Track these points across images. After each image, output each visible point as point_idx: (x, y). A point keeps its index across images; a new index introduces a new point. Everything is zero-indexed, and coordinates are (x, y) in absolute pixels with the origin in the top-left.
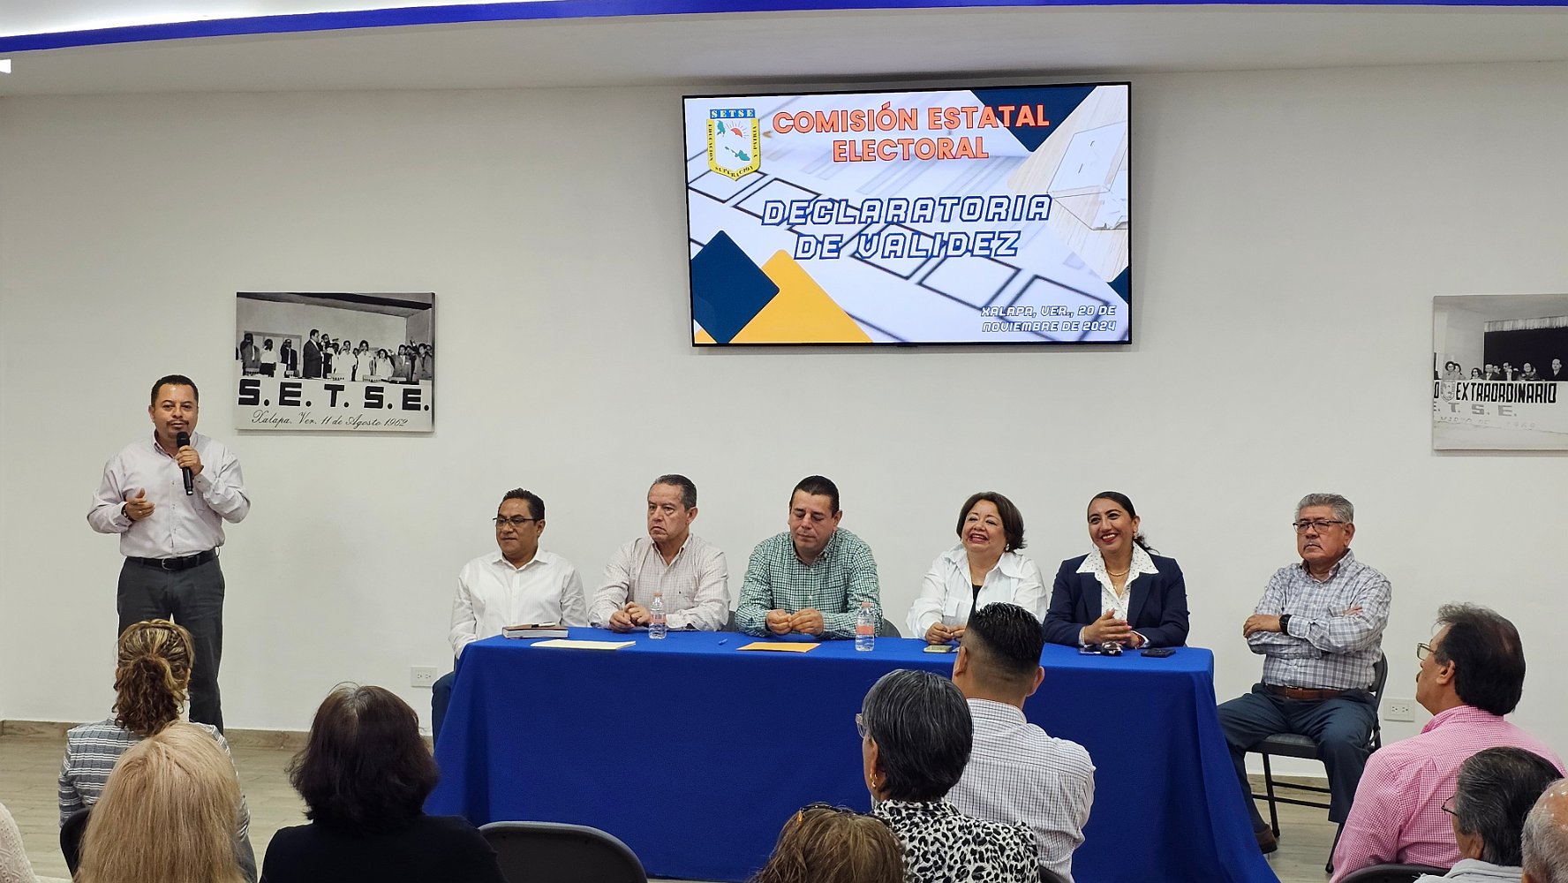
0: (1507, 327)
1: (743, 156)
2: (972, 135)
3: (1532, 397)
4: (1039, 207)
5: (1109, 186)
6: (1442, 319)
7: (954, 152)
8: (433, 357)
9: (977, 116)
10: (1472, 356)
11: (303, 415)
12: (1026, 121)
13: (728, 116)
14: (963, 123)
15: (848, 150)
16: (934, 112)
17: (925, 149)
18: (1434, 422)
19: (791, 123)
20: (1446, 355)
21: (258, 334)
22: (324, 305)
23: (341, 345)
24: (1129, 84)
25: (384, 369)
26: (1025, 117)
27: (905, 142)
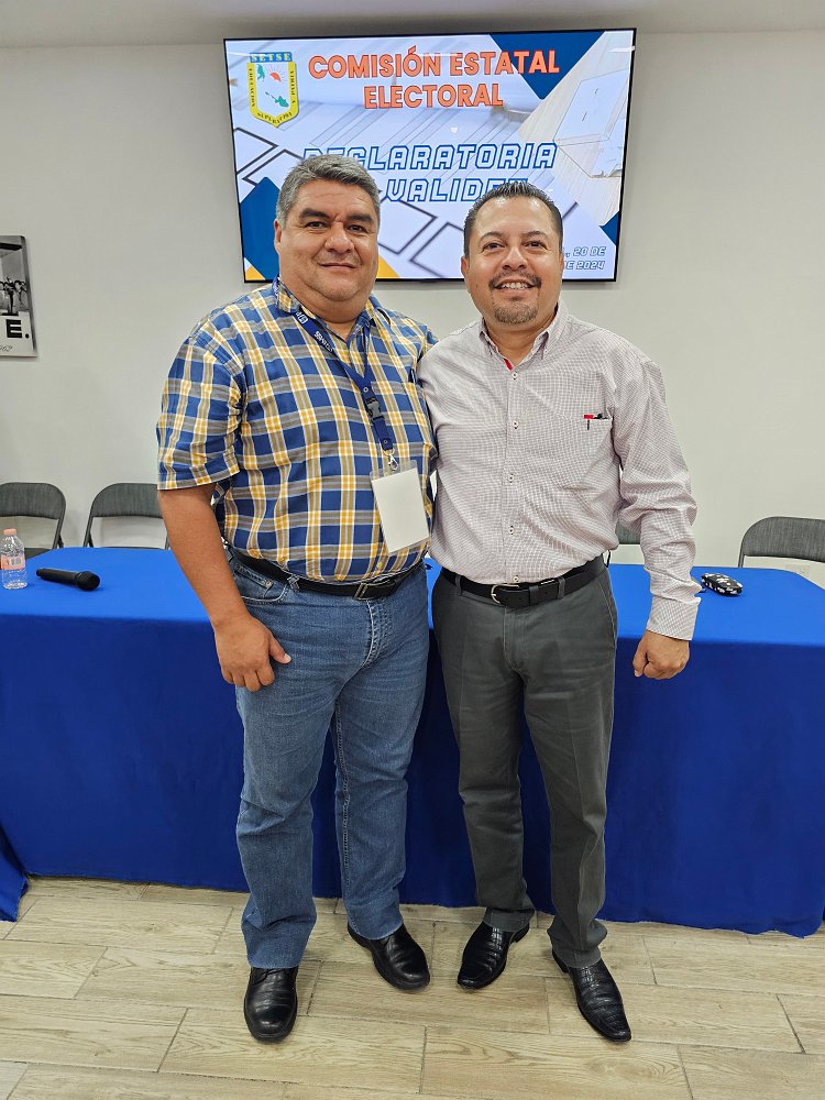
1: (283, 103)
2: (489, 80)
4: (545, 154)
5: (608, 134)
7: (472, 99)
8: (28, 292)
9: (494, 63)
12: (538, 67)
13: (267, 60)
15: (377, 97)
16: (456, 57)
17: (447, 96)
19: (325, 67)
24: (634, 29)
26: (538, 63)
27: (429, 89)
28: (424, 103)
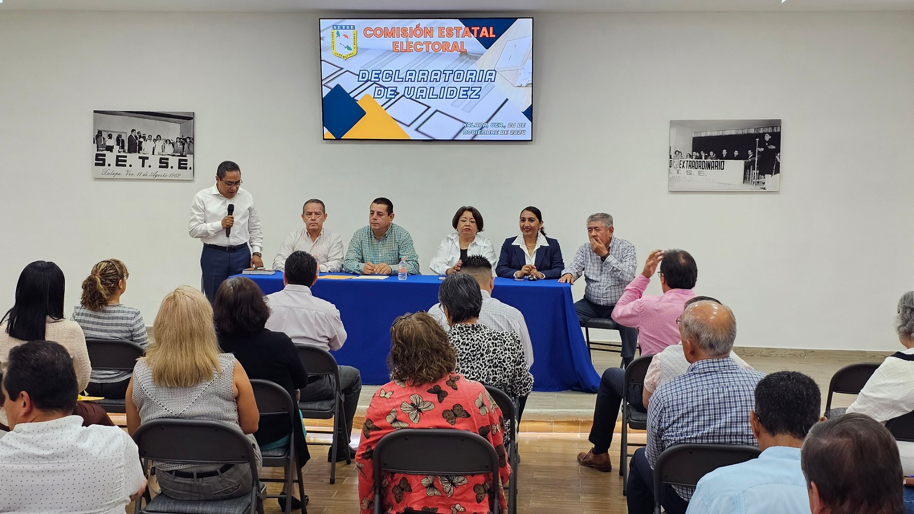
0: (703, 135)
1: (349, 48)
2: (459, 40)
3: (713, 167)
4: (490, 76)
5: (523, 66)
6: (674, 131)
7: (450, 48)
8: (193, 143)
9: (461, 32)
10: (687, 148)
11: (128, 171)
12: (484, 34)
13: (342, 29)
14: (455, 35)
15: (399, 47)
16: (441, 29)
17: (437, 47)
18: (669, 178)
19: (372, 32)
20: (675, 147)
21: (105, 131)
22: (138, 117)
23: (147, 137)
24: (533, 18)
25: (169, 149)
26: (484, 33)
27: (428, 43)
28: (424, 50)
